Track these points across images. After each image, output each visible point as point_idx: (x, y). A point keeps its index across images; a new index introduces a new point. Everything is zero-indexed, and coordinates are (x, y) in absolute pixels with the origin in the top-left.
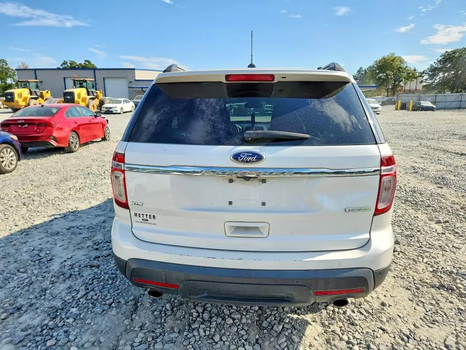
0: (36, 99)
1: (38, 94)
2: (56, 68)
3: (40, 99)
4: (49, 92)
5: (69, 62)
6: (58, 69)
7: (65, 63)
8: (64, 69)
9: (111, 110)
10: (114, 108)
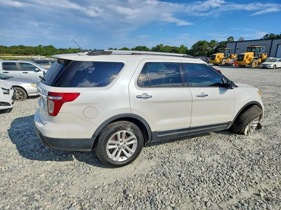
0: (226, 59)
1: (229, 56)
2: (260, 39)
3: (229, 59)
4: (236, 55)
5: (269, 35)
6: (261, 39)
7: (267, 35)
8: (265, 39)
9: (266, 66)
10: (269, 65)
